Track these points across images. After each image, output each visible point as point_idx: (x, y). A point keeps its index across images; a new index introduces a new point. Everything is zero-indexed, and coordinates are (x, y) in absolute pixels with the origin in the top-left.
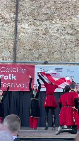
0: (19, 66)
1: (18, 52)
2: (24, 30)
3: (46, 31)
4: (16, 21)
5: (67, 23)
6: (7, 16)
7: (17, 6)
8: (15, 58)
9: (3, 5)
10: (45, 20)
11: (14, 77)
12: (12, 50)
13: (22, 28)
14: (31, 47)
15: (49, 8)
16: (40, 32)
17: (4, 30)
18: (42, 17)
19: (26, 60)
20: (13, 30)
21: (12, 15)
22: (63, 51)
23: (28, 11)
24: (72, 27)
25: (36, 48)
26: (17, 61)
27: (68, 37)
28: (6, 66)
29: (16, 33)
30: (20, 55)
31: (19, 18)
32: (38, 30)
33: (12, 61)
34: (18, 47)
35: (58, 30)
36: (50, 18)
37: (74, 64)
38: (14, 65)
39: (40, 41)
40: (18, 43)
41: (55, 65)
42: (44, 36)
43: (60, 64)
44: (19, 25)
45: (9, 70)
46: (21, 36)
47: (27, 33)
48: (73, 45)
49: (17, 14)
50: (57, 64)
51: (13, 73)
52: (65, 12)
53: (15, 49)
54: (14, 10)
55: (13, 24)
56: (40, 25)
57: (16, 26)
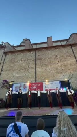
0: (37, 83)
1: (37, 78)
2: (38, 71)
3: (46, 70)
4: (35, 68)
5: (53, 66)
6: (32, 66)
7: (35, 63)
8: (36, 81)
9: (31, 63)
10: (45, 66)
11: (36, 88)
12: (34, 78)
13: (38, 70)
14: (41, 76)
15: (46, 62)
16: (44, 71)
17: (32, 71)
18: (44, 66)
19: (40, 81)
20: (34, 71)
21: (34, 66)
22: (53, 76)
23: (39, 64)
24: (55, 68)
25: (43, 76)
26: (37, 81)
27: (54, 71)
28: (33, 84)
29: (36, 72)
30: (37, 79)
31: (36, 67)
32: (43, 70)
33: (35, 82)
34: (37, 76)
35: (50, 69)
36: (47, 65)
37: (57, 81)
38: (36, 83)
39: (44, 74)
40: (37, 75)
41: (50, 82)
42: (45, 72)
43: (52, 81)
44: (36, 69)
45: (34, 85)
46: (37, 73)
47: (39, 71)
48: (56, 74)
49: (35, 65)
50: (51, 81)
51: (35, 86)
52: (52, 63)
53: (36, 77)
54: (34, 64)
55: (34, 69)
56: (43, 68)
57: (35, 70)
